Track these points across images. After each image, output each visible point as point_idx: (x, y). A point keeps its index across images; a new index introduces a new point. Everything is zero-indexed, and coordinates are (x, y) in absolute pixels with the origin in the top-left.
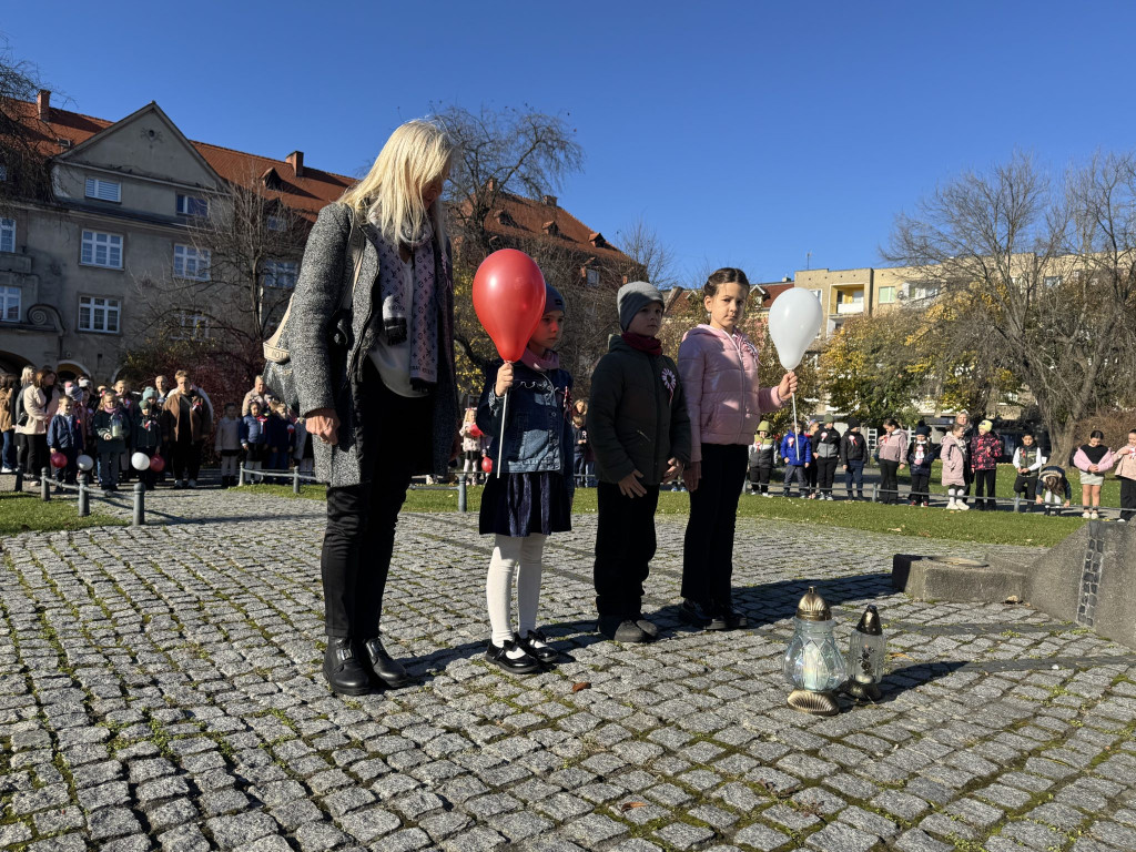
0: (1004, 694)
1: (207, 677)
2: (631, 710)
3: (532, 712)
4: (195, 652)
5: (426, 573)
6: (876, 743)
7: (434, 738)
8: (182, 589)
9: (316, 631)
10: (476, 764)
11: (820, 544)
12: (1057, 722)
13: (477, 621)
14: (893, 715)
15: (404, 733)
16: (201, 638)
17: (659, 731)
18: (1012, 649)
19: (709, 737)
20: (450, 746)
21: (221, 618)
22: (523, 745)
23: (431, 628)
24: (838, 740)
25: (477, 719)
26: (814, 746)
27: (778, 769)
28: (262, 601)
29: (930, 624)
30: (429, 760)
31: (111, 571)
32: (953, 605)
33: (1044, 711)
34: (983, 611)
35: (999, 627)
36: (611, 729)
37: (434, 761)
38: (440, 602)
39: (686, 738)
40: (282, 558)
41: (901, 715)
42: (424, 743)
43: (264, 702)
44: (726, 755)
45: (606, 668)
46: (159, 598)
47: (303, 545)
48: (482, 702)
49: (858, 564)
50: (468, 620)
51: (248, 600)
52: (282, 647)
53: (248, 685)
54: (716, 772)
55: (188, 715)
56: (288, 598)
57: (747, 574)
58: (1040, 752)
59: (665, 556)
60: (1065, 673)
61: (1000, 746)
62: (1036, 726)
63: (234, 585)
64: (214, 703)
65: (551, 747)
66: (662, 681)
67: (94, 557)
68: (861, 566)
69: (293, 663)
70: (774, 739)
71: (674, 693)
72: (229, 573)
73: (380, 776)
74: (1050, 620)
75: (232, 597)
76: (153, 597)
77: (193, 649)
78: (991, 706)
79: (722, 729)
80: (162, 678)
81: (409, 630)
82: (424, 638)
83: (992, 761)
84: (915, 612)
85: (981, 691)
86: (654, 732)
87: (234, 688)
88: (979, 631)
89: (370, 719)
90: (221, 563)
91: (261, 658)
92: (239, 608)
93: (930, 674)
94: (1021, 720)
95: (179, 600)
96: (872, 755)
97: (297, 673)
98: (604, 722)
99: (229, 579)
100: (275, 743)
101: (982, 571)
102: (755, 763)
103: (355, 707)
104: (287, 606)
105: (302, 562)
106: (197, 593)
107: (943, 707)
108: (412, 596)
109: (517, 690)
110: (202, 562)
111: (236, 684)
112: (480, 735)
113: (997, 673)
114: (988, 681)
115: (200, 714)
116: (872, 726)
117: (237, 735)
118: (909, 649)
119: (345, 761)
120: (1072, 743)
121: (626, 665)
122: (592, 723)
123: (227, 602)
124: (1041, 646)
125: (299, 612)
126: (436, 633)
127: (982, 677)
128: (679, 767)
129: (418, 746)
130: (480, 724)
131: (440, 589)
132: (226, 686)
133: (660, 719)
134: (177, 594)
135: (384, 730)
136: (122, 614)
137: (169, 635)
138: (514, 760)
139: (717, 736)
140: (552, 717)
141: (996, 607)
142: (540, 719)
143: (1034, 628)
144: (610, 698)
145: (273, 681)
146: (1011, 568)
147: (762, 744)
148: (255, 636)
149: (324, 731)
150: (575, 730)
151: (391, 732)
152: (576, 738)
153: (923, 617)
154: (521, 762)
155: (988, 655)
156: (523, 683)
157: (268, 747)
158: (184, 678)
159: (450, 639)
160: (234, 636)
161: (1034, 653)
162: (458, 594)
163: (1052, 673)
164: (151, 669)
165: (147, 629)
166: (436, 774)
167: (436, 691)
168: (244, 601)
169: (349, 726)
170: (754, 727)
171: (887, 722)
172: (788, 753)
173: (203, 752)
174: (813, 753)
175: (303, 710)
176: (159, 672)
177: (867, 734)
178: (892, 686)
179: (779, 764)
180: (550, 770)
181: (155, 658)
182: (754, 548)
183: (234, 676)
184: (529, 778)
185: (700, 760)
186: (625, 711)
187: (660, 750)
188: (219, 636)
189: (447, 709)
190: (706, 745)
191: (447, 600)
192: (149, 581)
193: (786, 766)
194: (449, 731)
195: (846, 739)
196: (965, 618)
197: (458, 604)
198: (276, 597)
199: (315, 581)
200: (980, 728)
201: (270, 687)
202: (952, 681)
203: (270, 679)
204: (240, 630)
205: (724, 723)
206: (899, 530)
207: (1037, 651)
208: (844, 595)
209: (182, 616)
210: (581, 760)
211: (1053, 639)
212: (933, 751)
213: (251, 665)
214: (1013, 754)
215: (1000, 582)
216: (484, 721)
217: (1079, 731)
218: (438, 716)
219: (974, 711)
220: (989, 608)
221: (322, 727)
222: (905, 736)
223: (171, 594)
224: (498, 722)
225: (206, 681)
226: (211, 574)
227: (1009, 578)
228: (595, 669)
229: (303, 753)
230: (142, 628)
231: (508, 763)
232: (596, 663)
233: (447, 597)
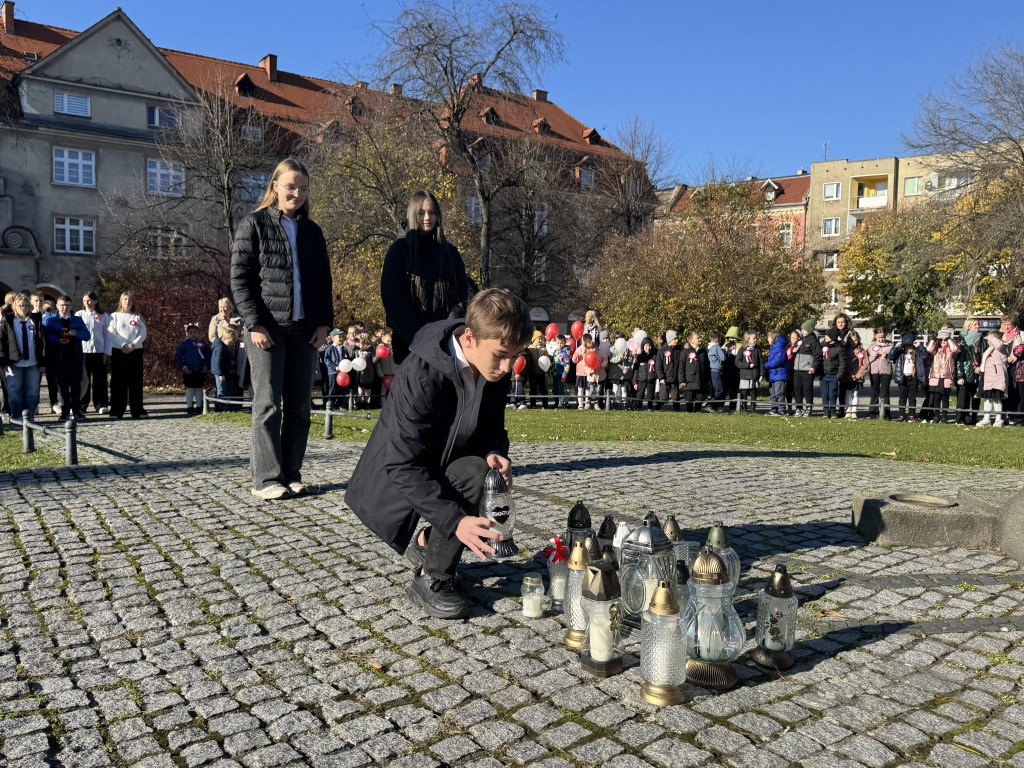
0: (937, 661)
1: (74, 642)
2: (507, 682)
3: (398, 685)
4: (71, 613)
5: (345, 518)
6: (766, 725)
7: (283, 715)
8: (83, 540)
9: (205, 588)
10: (316, 747)
11: (790, 474)
12: (987, 698)
13: (379, 575)
14: (799, 688)
15: (254, 710)
16: (82, 597)
17: (527, 708)
18: (965, 604)
19: (578, 717)
20: (296, 728)
21: (109, 573)
22: (374, 724)
23: (327, 585)
24: (723, 721)
25: (335, 693)
26: (693, 728)
27: (642, 757)
28: (160, 552)
29: (878, 574)
30: (268, 742)
31: (18, 519)
32: (911, 550)
33: (975, 683)
34: (943, 558)
35: (956, 579)
36: (478, 705)
37: (273, 743)
38: (346, 552)
39: (554, 716)
40: (201, 501)
41: (808, 689)
42: (272, 721)
43: (121, 672)
44: (590, 739)
45: (497, 631)
46: (56, 550)
47: (229, 486)
48: (351, 673)
49: (824, 499)
50: (369, 574)
51: (146, 552)
52: (164, 607)
53: (112, 651)
54: (573, 761)
55: (34, 687)
56: (188, 549)
57: (693, 514)
58: (952, 736)
59: (611, 493)
60: (1013, 636)
61: (908, 728)
62: (960, 702)
63: (139, 534)
64: (68, 674)
65: (405, 727)
66: (553, 646)
67: (8, 503)
68: (829, 501)
69: (169, 625)
70: (652, 718)
71: (560, 662)
72: (138, 520)
73: (209, 762)
74: (1018, 570)
75: (131, 549)
76: (49, 549)
77: (70, 609)
78: (915, 678)
79: (599, 706)
80: (24, 644)
81: (302, 586)
82: (316, 595)
83: (891, 748)
84: (866, 559)
85: (910, 658)
86: (521, 710)
87: (97, 655)
88: (929, 582)
89: (225, 692)
90: (136, 508)
91: (138, 620)
92: (133, 561)
93: (858, 636)
94: (946, 694)
95: (75, 552)
96: (754, 740)
97: (169, 636)
98: (473, 696)
99: (136, 527)
100: (112, 722)
101: (947, 512)
102: (620, 748)
103: (213, 678)
104: (183, 559)
105: (221, 506)
106: (96, 545)
107: (860, 678)
108: (320, 544)
109: (395, 656)
110: (116, 507)
111: (101, 650)
112: (332, 713)
113: (936, 636)
114: (922, 646)
115: (48, 686)
116: (770, 703)
117: (76, 712)
118: (846, 605)
119: (179, 744)
120: (995, 724)
121: (522, 626)
122: (458, 698)
123: (123, 554)
124: (997, 602)
125: (194, 566)
126: (330, 589)
127: (916, 642)
128: (534, 754)
129: (263, 725)
130: (338, 699)
131: (352, 537)
132: (89, 652)
133: (535, 694)
134: (74, 546)
135: (235, 705)
136: (10, 569)
137: (51, 593)
138: (360, 743)
139: (590, 716)
140: (418, 690)
141: (961, 553)
142: (404, 693)
143: (995, 579)
144: (489, 667)
145: (141, 646)
146: (982, 508)
147: (635, 726)
148: (139, 593)
149: (170, 708)
150: (438, 707)
151: (243, 708)
152: (435, 717)
153: (875, 566)
154: (365, 746)
155: (931, 612)
156: (403, 649)
157: (104, 726)
158: (49, 642)
159: (343, 596)
160: (118, 593)
161: (987, 609)
162: (370, 543)
163: (999, 635)
164: (18, 633)
165: (30, 587)
166: (267, 761)
167: (306, 659)
168: (142, 552)
169: (199, 700)
170: (634, 704)
171: (788, 698)
172: (660, 737)
173: (30, 733)
174: (689, 737)
175: (157, 683)
176: (26, 637)
177: (759, 713)
178: (810, 652)
179: (647, 751)
180: (393, 756)
181: (27, 621)
182: (715, 482)
183: (102, 641)
184: (367, 764)
185: (560, 745)
186: (500, 682)
187: (520, 732)
188: (103, 594)
189: (310, 680)
190: (572, 726)
191: (354, 550)
192: (52, 531)
193: (653, 753)
194: (301, 707)
195: (732, 720)
196: (920, 567)
197: (365, 554)
198: (177, 548)
199: (226, 528)
200: (893, 705)
201: (134, 654)
202: (881, 647)
203: (138, 644)
204: (128, 586)
205: (602, 699)
206: (893, 454)
207: (990, 608)
208: (794, 538)
209: (70, 570)
210: (430, 744)
211: (1012, 594)
212: (828, 736)
213: (124, 627)
214: (920, 738)
215: (968, 524)
216: (345, 695)
217: (1010, 709)
218: (297, 689)
219: (894, 683)
220: (953, 553)
221: (169, 703)
222: (804, 715)
223: (68, 546)
224: (359, 697)
225: (71, 647)
226: (120, 522)
227: (977, 520)
228: (486, 631)
229: (138, 734)
230: (26, 585)
231: (349, 746)
232: (489, 625)
233: (357, 546)
